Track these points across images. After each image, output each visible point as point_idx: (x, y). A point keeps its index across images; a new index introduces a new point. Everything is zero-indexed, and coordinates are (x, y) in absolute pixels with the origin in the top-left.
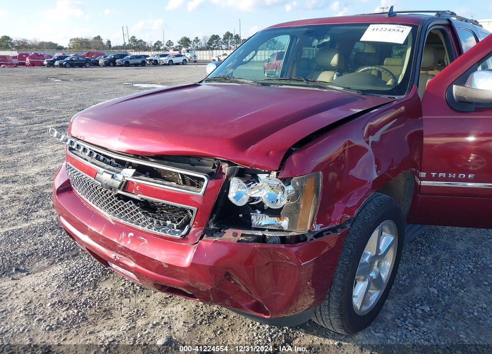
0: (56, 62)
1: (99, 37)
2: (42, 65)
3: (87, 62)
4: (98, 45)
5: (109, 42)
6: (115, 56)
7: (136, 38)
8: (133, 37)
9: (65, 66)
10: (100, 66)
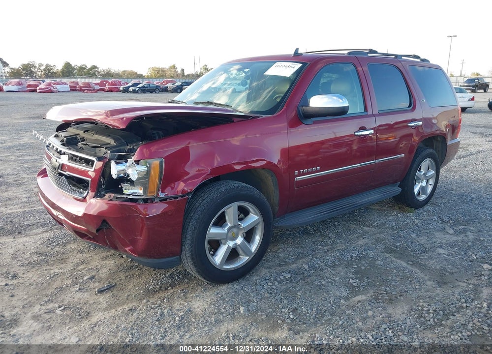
0: (130, 88)
1: (174, 66)
2: (119, 91)
3: (157, 88)
4: (173, 73)
5: (183, 70)
6: (182, 83)
7: (208, 67)
8: (206, 66)
9: (137, 92)
10: (168, 92)
